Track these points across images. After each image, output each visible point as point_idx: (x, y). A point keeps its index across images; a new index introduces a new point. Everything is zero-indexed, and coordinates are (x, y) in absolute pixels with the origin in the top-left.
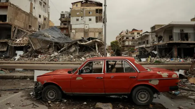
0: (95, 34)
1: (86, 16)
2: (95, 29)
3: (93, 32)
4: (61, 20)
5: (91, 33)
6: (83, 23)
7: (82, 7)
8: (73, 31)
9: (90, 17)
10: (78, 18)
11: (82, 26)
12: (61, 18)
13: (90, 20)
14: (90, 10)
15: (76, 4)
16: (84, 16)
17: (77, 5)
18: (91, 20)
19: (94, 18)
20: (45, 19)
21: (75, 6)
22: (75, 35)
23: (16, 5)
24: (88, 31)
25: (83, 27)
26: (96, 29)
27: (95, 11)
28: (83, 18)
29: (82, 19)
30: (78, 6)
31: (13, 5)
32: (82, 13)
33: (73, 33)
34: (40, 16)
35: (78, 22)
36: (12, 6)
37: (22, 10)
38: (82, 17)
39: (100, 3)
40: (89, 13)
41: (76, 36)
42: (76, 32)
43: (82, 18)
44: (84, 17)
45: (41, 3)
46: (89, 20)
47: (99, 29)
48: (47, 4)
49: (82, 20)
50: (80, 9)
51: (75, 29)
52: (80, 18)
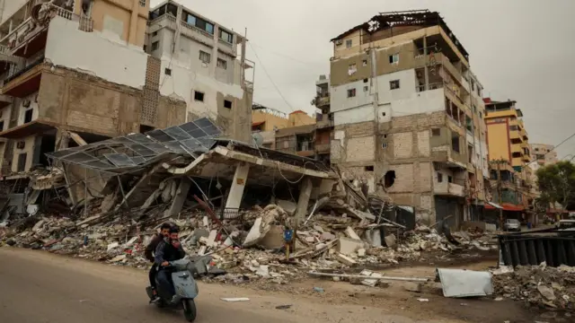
0: (415, 139)
1: (381, 74)
2: (415, 117)
3: (406, 130)
4: (316, 105)
5: (402, 135)
6: (371, 99)
7: (367, 45)
8: (339, 135)
9: (394, 77)
10: (351, 86)
11: (366, 114)
12: (317, 98)
13: (395, 85)
14: (392, 49)
15: (345, 41)
16: (372, 77)
17: (349, 43)
18: (398, 87)
19: (408, 77)
20: (228, 104)
21: (344, 47)
22: (345, 150)
23: (74, 67)
24: (391, 128)
25: (371, 118)
26: (419, 116)
27: (412, 47)
28: (368, 84)
29: (366, 88)
30: (353, 45)
31: (65, 68)
32: (364, 65)
33: (339, 140)
34: (199, 96)
35: (354, 101)
36: (59, 71)
37: (105, 82)
38: (366, 81)
39: (428, 14)
40: (391, 61)
41: (349, 153)
42: (347, 137)
43: (365, 85)
44: (374, 80)
45: (208, 55)
46: (389, 86)
47: (430, 117)
48: (239, 58)
49: (368, 92)
50: (358, 54)
51: (345, 127)
52: (359, 85)
